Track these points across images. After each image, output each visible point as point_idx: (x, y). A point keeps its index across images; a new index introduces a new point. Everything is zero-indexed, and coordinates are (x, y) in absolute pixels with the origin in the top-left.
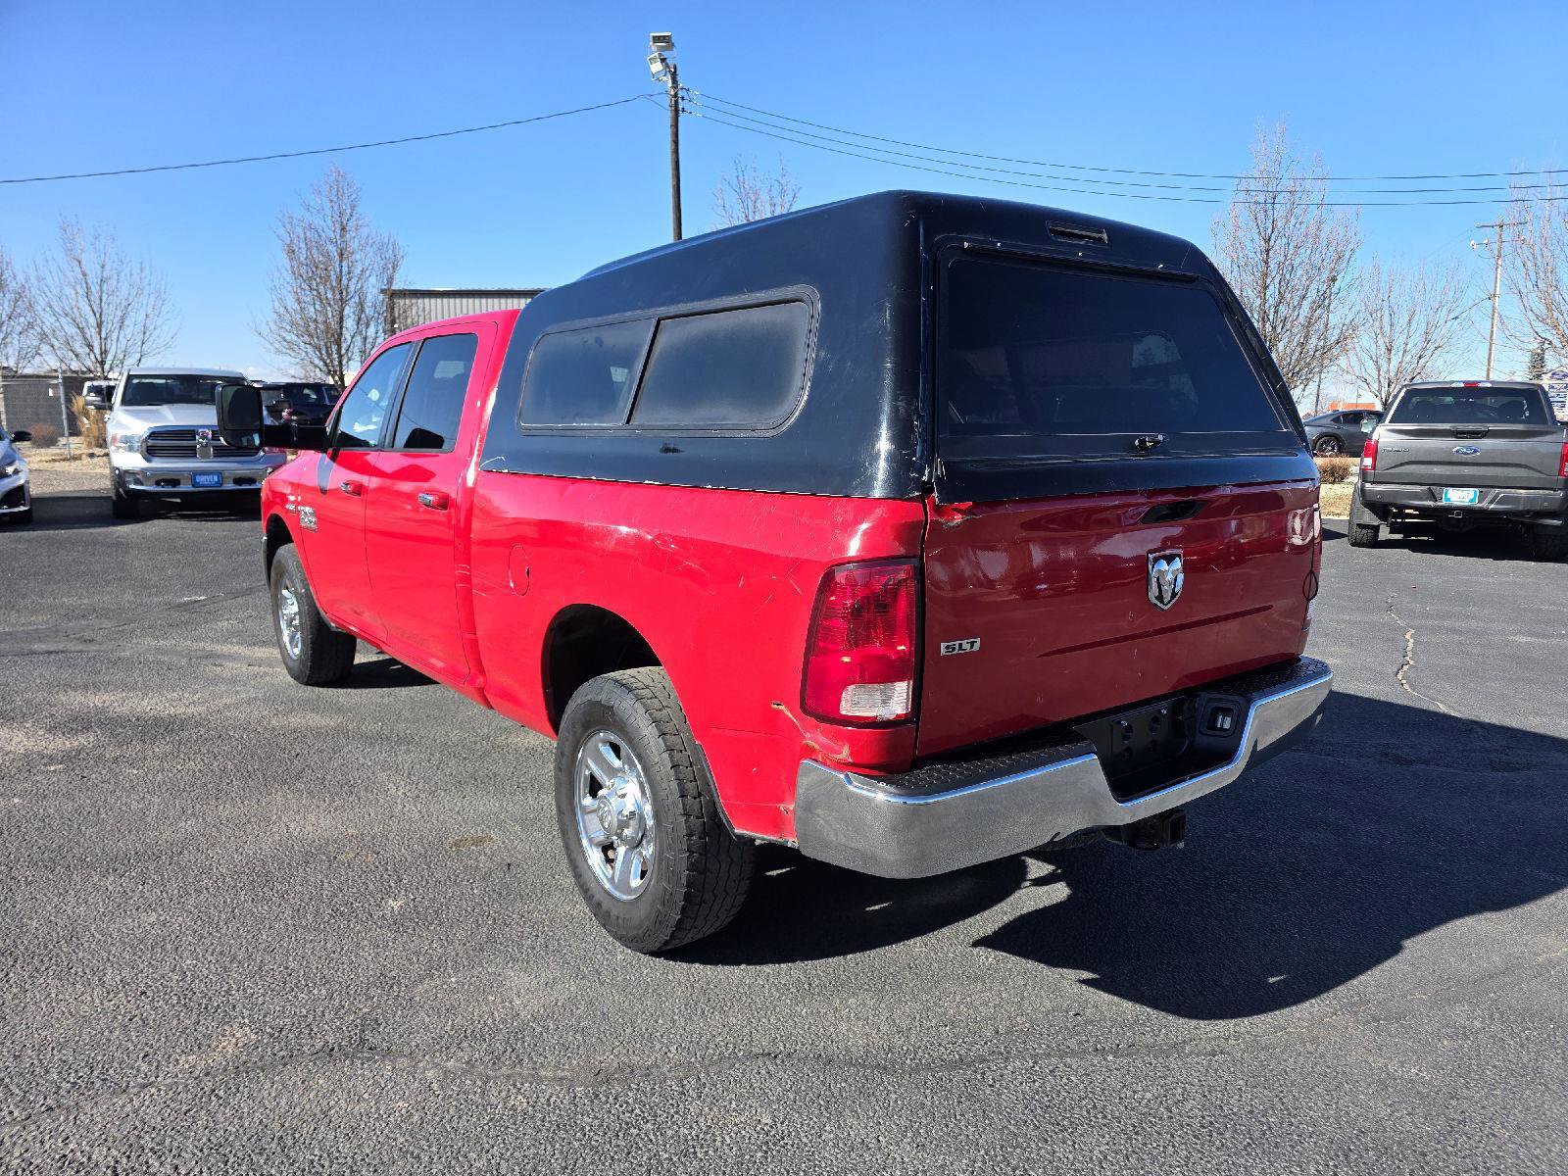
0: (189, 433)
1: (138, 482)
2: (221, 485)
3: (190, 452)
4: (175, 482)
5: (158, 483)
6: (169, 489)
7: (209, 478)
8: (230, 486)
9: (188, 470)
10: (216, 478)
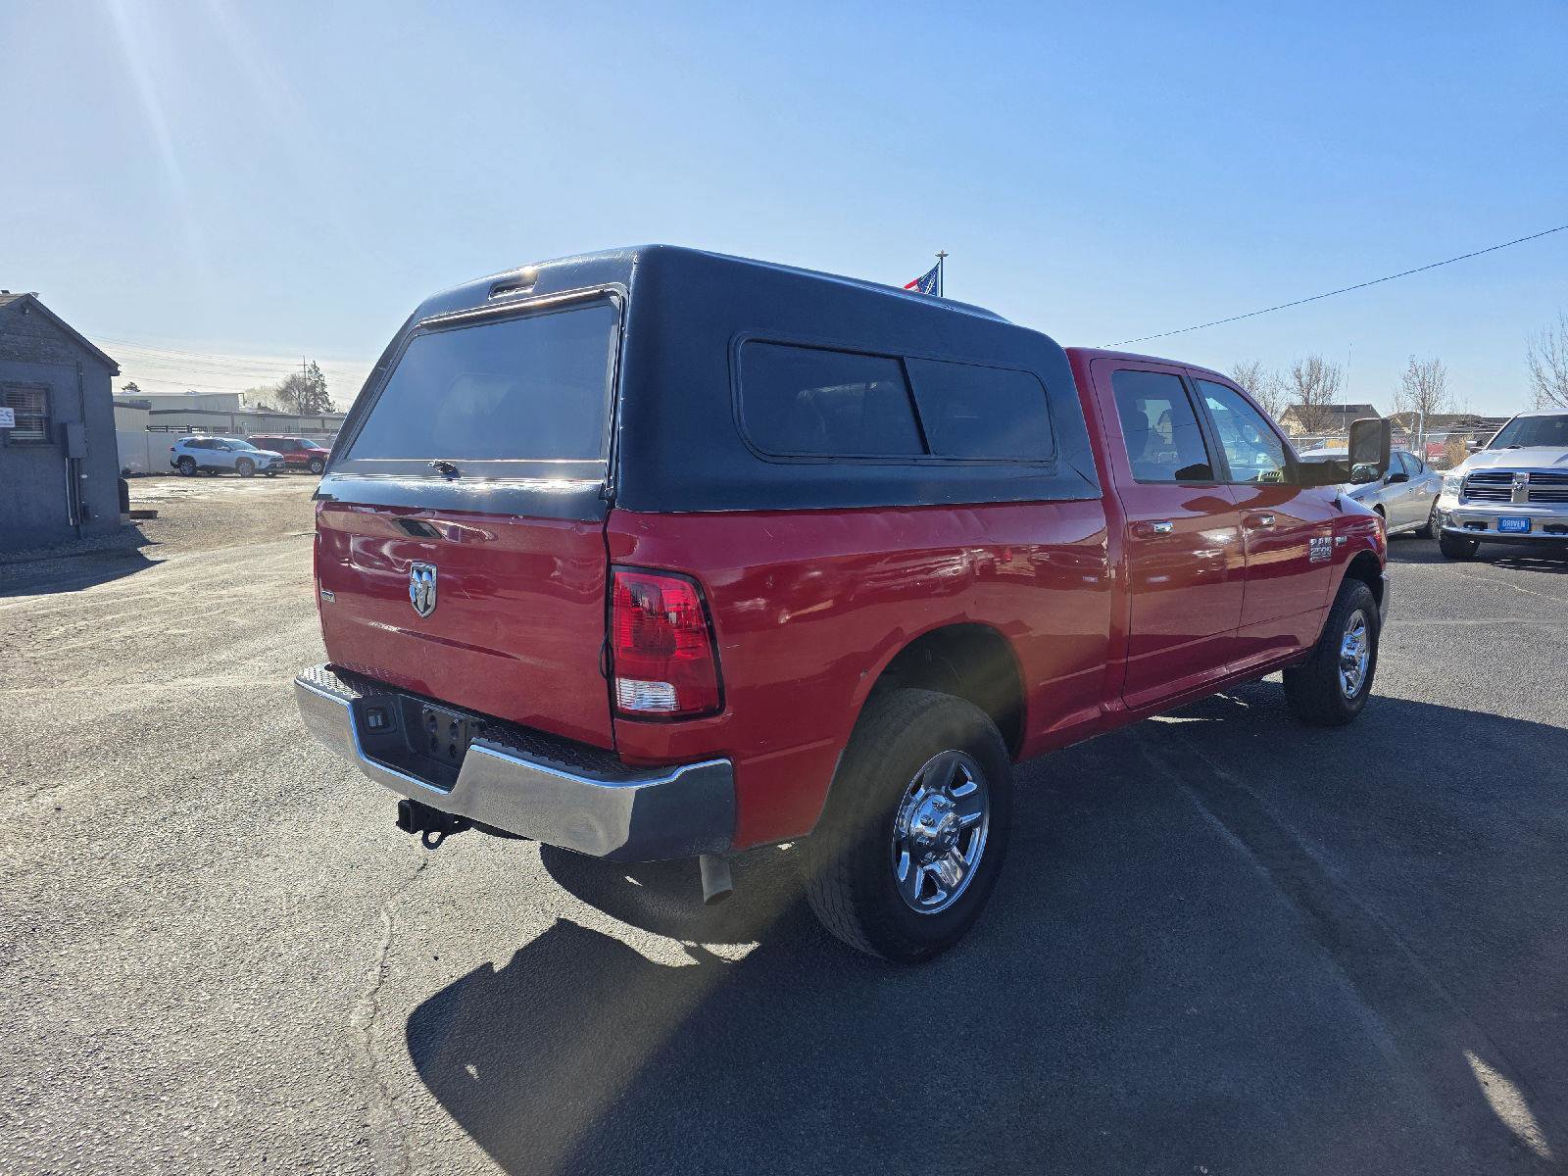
0: (1505, 476)
1: (1451, 524)
2: (1529, 531)
3: (1503, 496)
4: (1483, 526)
5: (1466, 525)
6: (1476, 532)
7: (1515, 523)
8: (1537, 532)
9: (1496, 514)
10: (1523, 524)
